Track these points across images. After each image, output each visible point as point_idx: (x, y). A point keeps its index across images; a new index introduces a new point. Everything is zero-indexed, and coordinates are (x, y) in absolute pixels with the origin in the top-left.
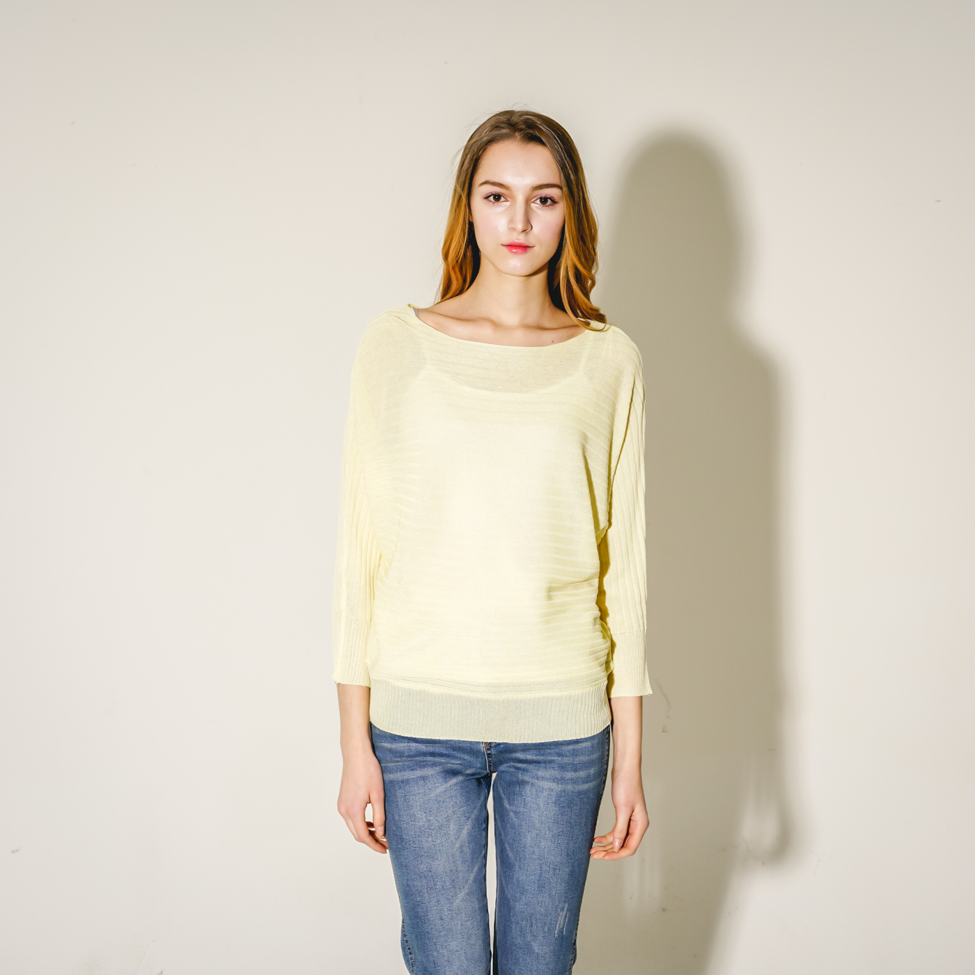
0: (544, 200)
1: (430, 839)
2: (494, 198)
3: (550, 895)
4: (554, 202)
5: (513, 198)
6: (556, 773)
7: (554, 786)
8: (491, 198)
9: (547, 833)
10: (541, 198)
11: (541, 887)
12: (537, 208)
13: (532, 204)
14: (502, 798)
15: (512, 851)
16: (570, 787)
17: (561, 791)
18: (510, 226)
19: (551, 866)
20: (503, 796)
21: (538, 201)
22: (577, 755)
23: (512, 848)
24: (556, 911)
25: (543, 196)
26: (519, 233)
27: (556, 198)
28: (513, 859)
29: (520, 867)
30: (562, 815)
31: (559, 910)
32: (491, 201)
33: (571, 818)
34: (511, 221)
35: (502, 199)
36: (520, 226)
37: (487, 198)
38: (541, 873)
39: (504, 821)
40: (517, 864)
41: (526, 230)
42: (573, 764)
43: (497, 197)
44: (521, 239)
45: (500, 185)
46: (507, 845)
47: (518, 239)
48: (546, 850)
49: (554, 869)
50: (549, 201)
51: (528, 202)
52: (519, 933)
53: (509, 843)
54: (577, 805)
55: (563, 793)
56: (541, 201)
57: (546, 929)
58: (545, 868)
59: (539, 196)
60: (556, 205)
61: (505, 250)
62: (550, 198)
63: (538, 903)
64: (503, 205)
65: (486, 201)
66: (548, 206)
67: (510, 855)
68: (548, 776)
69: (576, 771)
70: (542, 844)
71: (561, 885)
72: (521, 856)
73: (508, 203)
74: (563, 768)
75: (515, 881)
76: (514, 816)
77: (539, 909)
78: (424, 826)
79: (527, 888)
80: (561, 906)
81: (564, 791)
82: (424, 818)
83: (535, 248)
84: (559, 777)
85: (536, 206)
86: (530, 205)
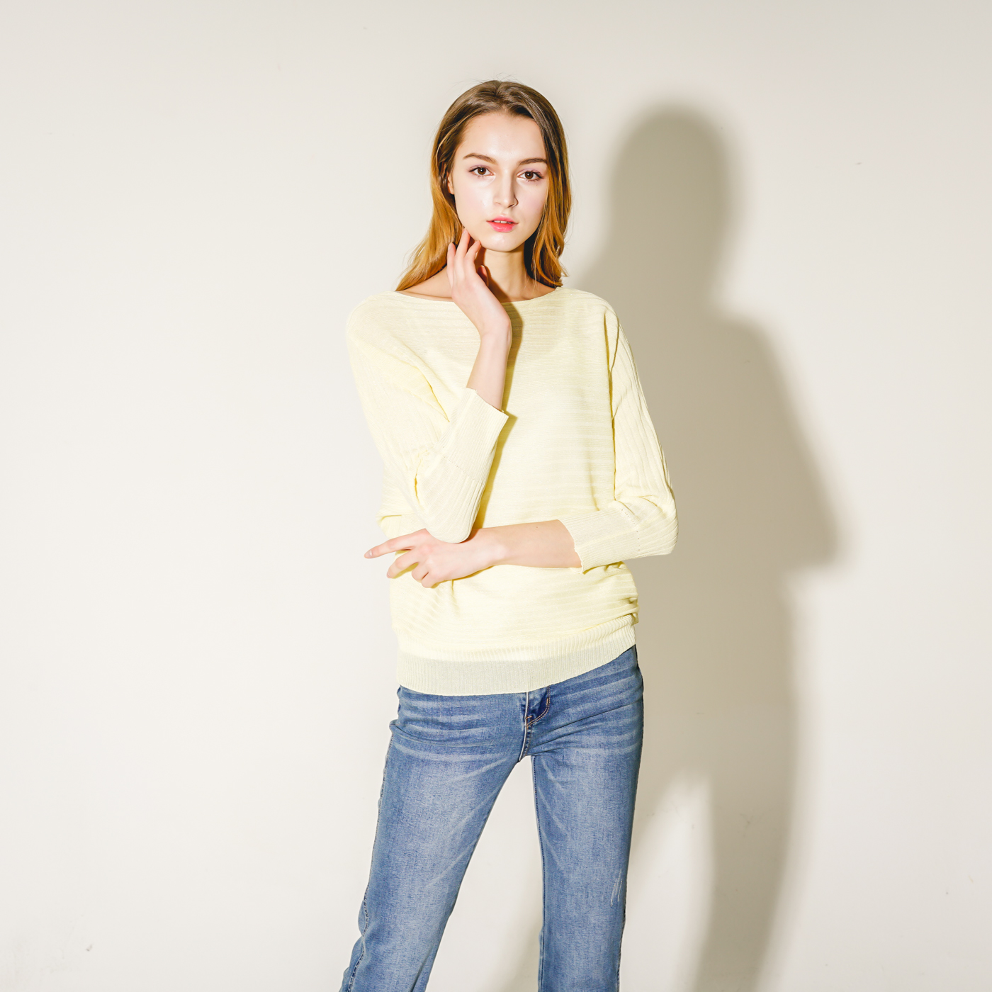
0: (529, 175)
1: (429, 822)
2: (479, 171)
3: (605, 862)
4: (540, 177)
5: (499, 172)
6: (601, 738)
7: (601, 751)
8: (476, 171)
9: (599, 799)
10: (526, 173)
11: (596, 855)
12: (523, 182)
13: (518, 179)
14: (545, 770)
15: (562, 822)
16: (617, 751)
17: (609, 756)
18: (497, 200)
19: (605, 833)
20: (546, 768)
21: (524, 176)
22: (620, 718)
23: (562, 820)
24: (611, 878)
25: (530, 170)
26: (505, 208)
27: (542, 173)
28: (564, 829)
29: (572, 837)
30: (612, 779)
31: (614, 877)
32: (476, 175)
33: (620, 782)
34: (497, 196)
35: (487, 172)
36: (507, 201)
37: (472, 171)
38: (595, 841)
39: (549, 793)
40: (569, 834)
41: (513, 204)
42: (617, 727)
43: (482, 170)
44: (507, 214)
45: (487, 158)
46: (555, 817)
47: (504, 214)
48: (598, 817)
49: (608, 835)
50: (535, 175)
51: (514, 176)
52: (574, 905)
53: (557, 815)
54: (624, 768)
55: (611, 758)
56: (526, 176)
57: (602, 898)
58: (598, 835)
59: (525, 171)
60: (542, 180)
61: (489, 226)
62: (535, 173)
63: (594, 872)
64: (488, 179)
65: (470, 174)
66: (533, 180)
67: (560, 826)
68: (593, 742)
69: (621, 733)
70: (594, 811)
71: (615, 850)
72: (573, 825)
73: (494, 177)
74: (607, 732)
75: (568, 852)
76: (560, 787)
77: (594, 878)
78: (428, 807)
79: (581, 857)
80: (616, 872)
81: (612, 756)
82: (431, 802)
83: (519, 225)
84: (605, 742)
85: (522, 180)
86: (515, 180)
